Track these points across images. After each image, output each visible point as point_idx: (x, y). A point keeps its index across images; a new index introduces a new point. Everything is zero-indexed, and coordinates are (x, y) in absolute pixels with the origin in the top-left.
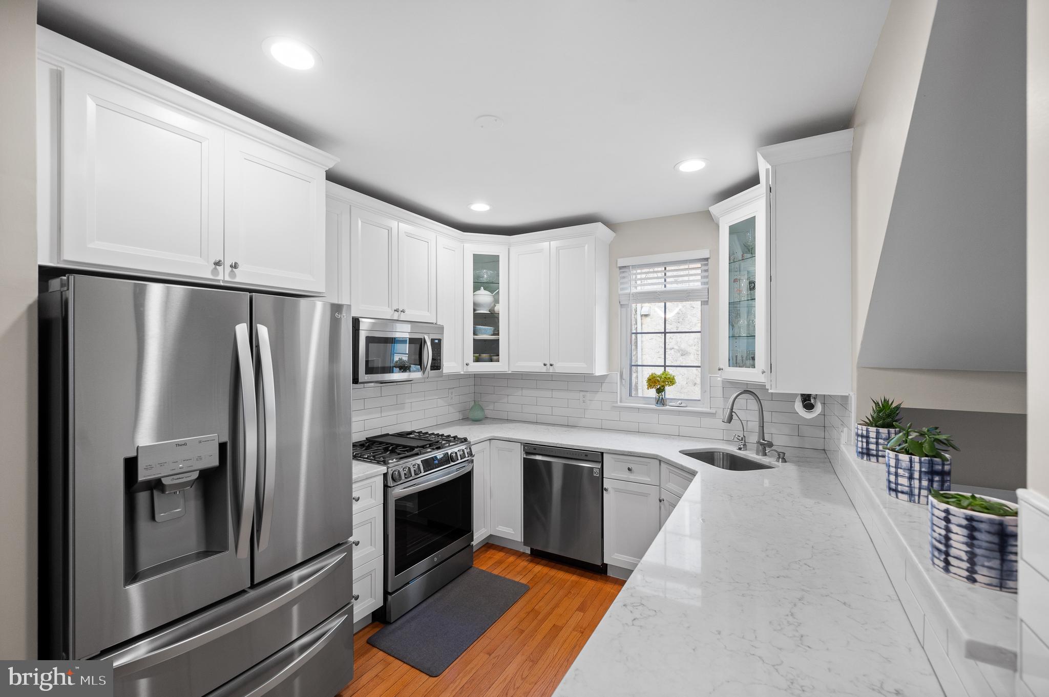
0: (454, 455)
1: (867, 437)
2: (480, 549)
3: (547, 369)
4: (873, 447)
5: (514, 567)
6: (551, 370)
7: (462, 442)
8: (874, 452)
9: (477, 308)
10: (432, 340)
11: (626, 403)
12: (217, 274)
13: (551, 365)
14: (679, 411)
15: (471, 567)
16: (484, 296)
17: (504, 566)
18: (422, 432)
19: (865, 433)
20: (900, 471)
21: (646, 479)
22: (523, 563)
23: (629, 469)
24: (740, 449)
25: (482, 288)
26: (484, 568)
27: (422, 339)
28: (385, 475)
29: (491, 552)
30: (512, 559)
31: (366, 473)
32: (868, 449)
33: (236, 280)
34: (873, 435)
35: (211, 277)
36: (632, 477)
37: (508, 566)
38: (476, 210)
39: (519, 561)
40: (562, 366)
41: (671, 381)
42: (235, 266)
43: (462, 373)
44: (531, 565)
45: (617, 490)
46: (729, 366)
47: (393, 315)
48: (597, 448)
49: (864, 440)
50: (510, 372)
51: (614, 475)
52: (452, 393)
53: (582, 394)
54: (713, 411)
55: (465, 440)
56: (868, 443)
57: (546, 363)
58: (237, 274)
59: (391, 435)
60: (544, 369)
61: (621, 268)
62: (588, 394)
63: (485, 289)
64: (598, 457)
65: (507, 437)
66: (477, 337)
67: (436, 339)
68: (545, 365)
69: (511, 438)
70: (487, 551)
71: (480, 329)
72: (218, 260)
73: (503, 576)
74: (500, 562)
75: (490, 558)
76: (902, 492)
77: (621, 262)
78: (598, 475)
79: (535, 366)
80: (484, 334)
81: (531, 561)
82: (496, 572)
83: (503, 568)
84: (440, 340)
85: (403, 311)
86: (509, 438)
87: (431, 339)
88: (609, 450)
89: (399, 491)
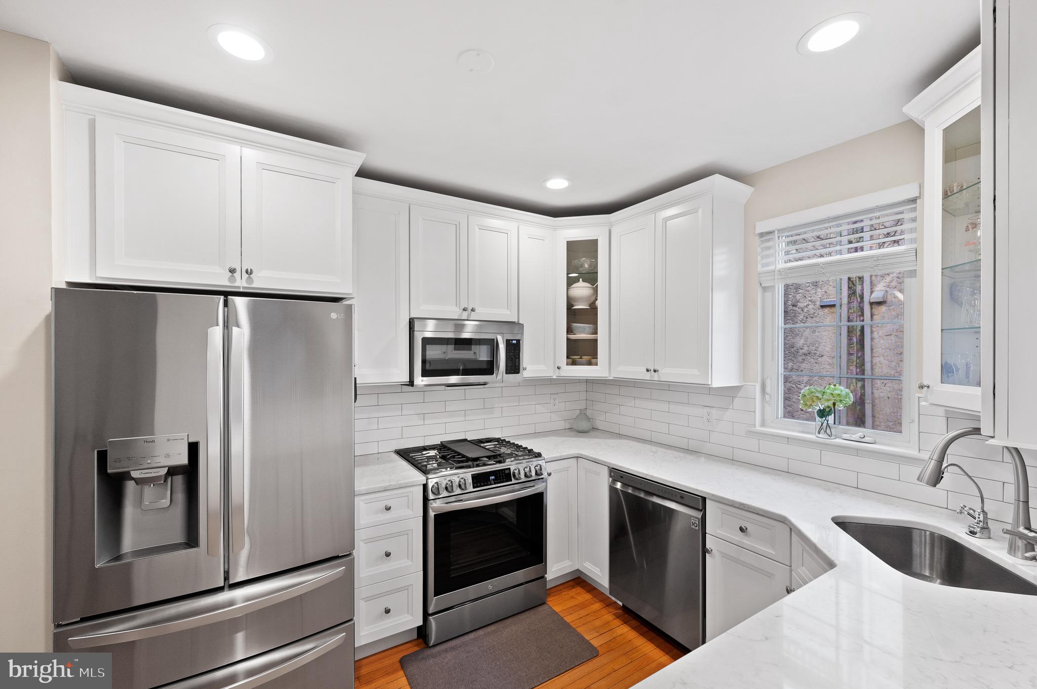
0: (516, 472)
2: (564, 583)
3: (651, 376)
5: (594, 618)
6: (656, 377)
7: (536, 457)
9: (575, 303)
10: (508, 343)
11: (772, 427)
12: (235, 281)
13: (655, 371)
14: (858, 450)
15: (544, 603)
16: (581, 289)
17: (583, 612)
18: (505, 440)
21: (770, 551)
22: (608, 616)
23: (741, 529)
24: (973, 533)
25: (581, 279)
26: (557, 609)
27: (494, 339)
28: (425, 486)
29: (578, 589)
30: (597, 606)
31: (399, 482)
33: (254, 285)
35: (228, 284)
36: (746, 542)
37: (588, 615)
38: (552, 188)
39: (604, 611)
40: (668, 374)
42: (249, 272)
43: (554, 377)
44: (617, 622)
45: (725, 556)
46: (941, 380)
47: (461, 315)
48: (697, 490)
50: (611, 378)
51: (721, 532)
52: (555, 399)
53: (706, 410)
54: (922, 455)
55: (538, 455)
57: (649, 368)
58: (254, 279)
59: (468, 441)
60: (647, 376)
61: (762, 235)
62: (714, 412)
63: (583, 281)
64: (699, 502)
65: (594, 456)
66: (572, 337)
67: (514, 340)
68: (648, 370)
69: (598, 459)
70: (573, 587)
71: (576, 327)
72: (234, 267)
73: (574, 627)
74: (582, 606)
75: (572, 597)
77: (762, 227)
78: (697, 528)
79: (637, 372)
80: (581, 333)
81: (618, 617)
82: (568, 619)
83: (581, 616)
84: (518, 341)
85: (473, 310)
86: (595, 459)
87: (507, 340)
88: (714, 495)
89: (438, 506)
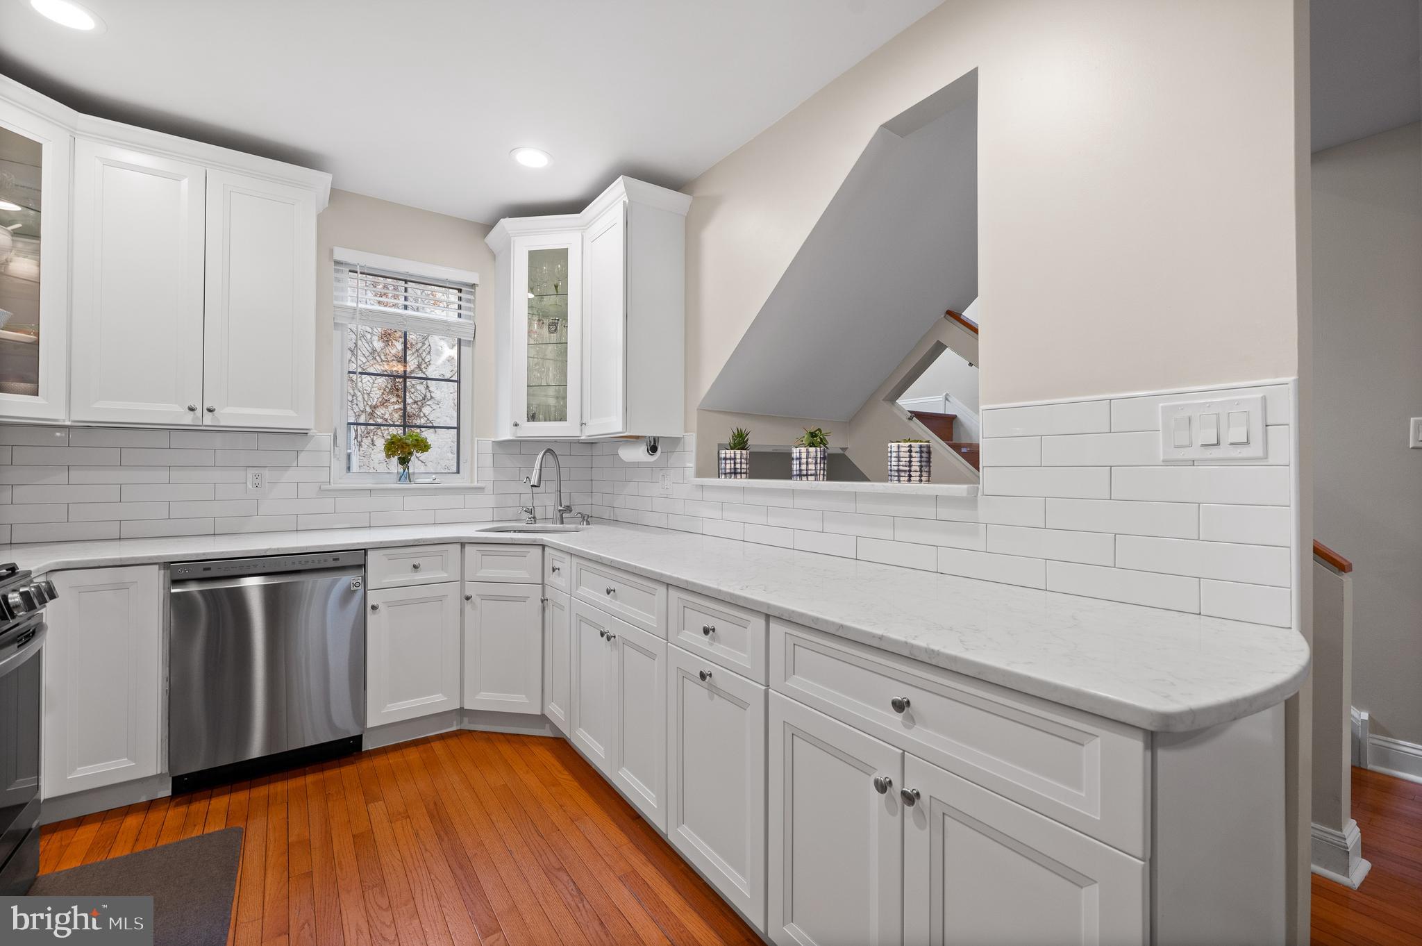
1: (735, 459)
3: (194, 418)
4: (738, 466)
5: (157, 827)
6: (207, 420)
8: (739, 471)
13: (208, 410)
14: (435, 489)
15: (36, 880)
17: (126, 837)
19: (733, 456)
20: (810, 460)
21: (442, 575)
23: (415, 567)
24: (529, 523)
30: (132, 821)
32: (735, 469)
34: (738, 456)
36: (418, 577)
37: (141, 833)
41: (423, 446)
44: (198, 806)
45: (391, 604)
46: (528, 421)
48: (356, 544)
49: (732, 462)
50: (69, 422)
51: (387, 581)
53: (251, 472)
54: (481, 485)
56: (735, 463)
57: (193, 404)
60: (188, 419)
61: (337, 263)
62: (266, 473)
64: (359, 557)
65: (112, 557)
68: (191, 409)
69: (128, 559)
76: (811, 475)
77: (340, 254)
82: (120, 854)
83: (131, 841)
86: (118, 560)
88: (381, 542)
